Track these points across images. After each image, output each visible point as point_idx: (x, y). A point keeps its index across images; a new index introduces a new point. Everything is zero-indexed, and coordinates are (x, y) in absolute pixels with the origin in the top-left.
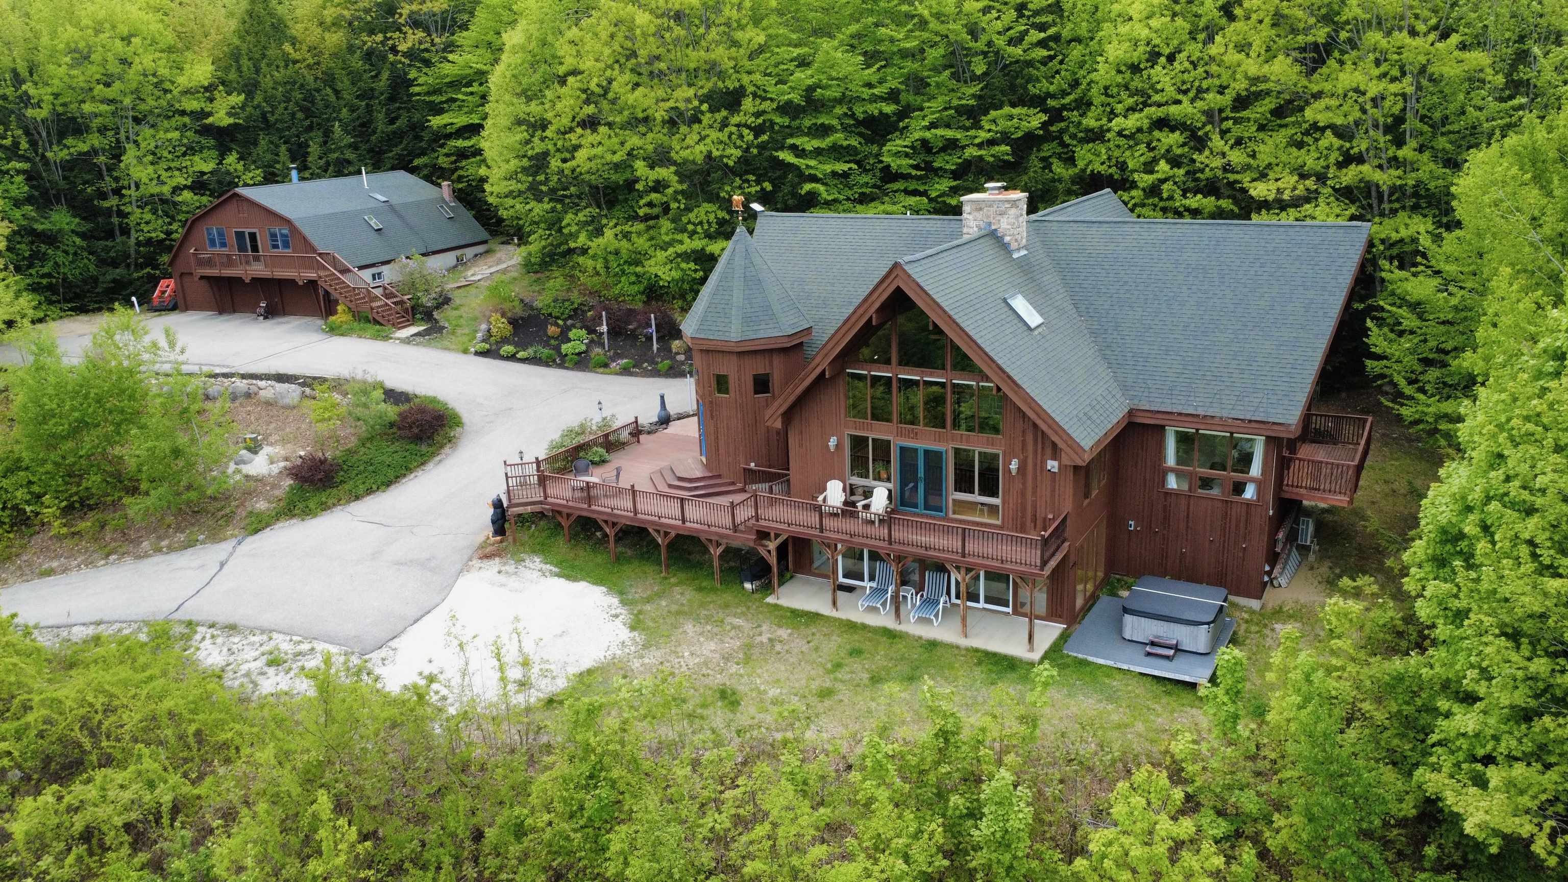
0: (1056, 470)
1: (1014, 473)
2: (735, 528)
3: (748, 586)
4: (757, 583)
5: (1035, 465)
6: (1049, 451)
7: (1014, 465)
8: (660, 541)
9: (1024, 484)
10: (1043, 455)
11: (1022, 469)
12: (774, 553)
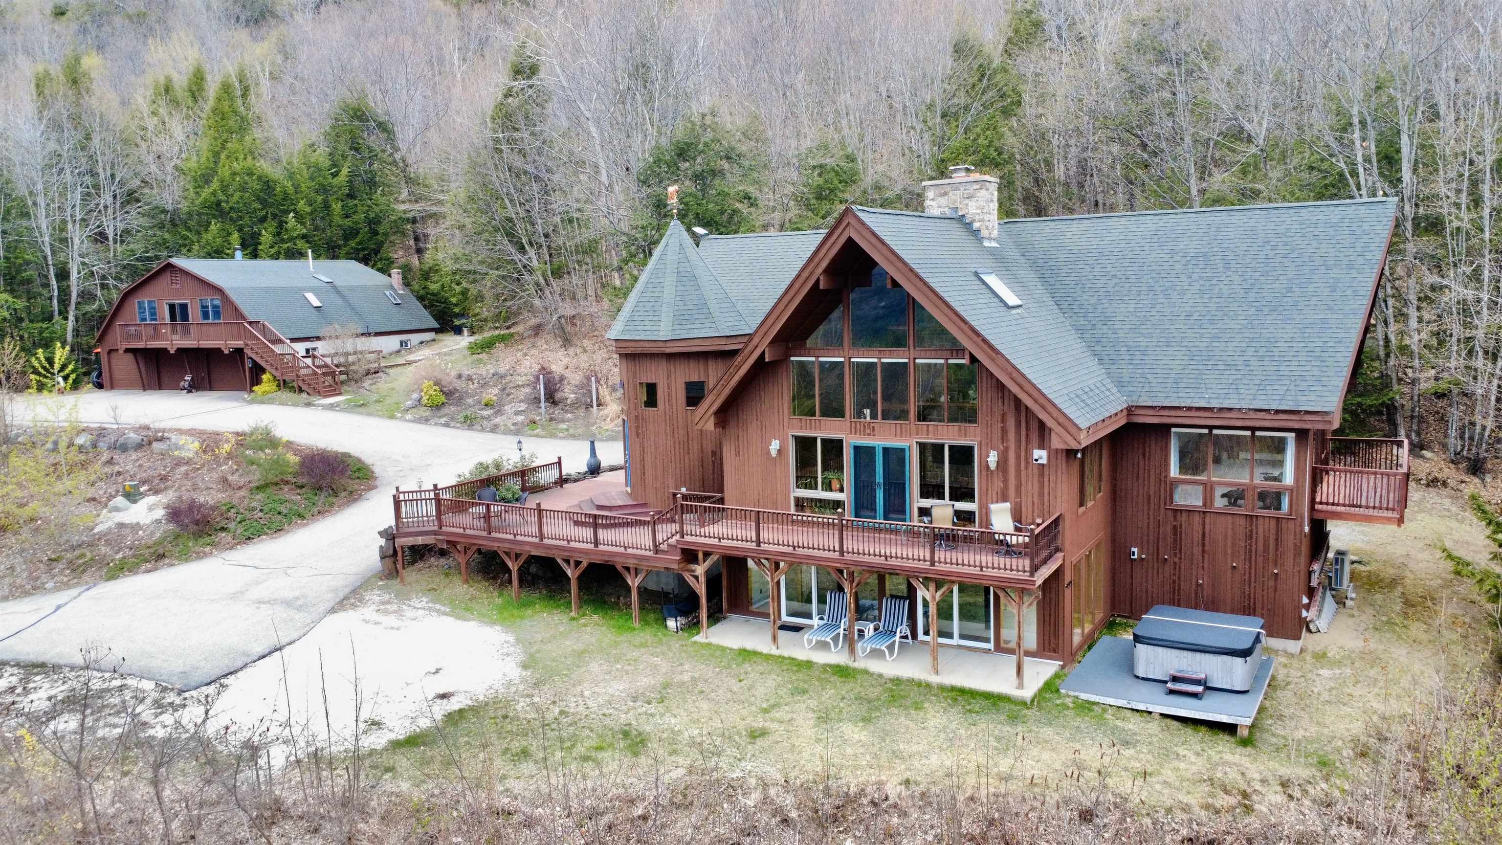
0: (1044, 461)
1: (993, 466)
2: (657, 549)
3: (671, 623)
4: (682, 620)
5: (1018, 457)
6: (1035, 438)
7: (993, 458)
8: (569, 573)
9: (1005, 481)
10: (1028, 442)
11: (1002, 463)
12: (702, 579)
